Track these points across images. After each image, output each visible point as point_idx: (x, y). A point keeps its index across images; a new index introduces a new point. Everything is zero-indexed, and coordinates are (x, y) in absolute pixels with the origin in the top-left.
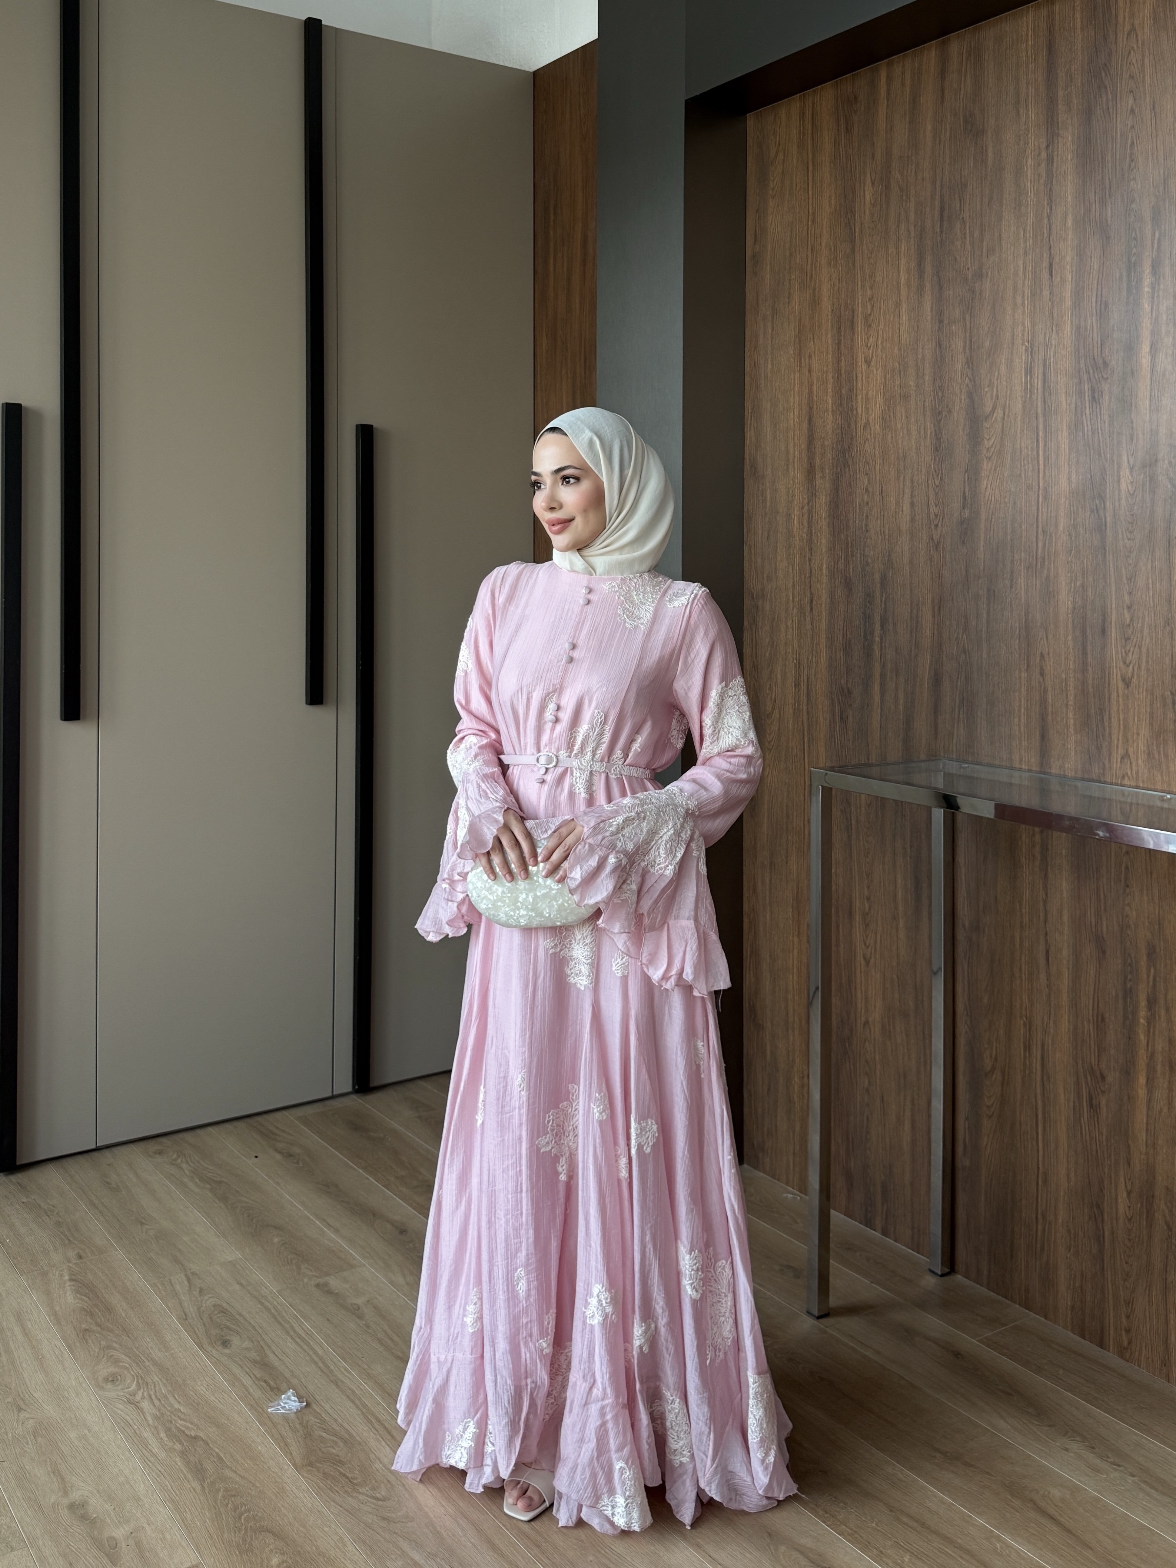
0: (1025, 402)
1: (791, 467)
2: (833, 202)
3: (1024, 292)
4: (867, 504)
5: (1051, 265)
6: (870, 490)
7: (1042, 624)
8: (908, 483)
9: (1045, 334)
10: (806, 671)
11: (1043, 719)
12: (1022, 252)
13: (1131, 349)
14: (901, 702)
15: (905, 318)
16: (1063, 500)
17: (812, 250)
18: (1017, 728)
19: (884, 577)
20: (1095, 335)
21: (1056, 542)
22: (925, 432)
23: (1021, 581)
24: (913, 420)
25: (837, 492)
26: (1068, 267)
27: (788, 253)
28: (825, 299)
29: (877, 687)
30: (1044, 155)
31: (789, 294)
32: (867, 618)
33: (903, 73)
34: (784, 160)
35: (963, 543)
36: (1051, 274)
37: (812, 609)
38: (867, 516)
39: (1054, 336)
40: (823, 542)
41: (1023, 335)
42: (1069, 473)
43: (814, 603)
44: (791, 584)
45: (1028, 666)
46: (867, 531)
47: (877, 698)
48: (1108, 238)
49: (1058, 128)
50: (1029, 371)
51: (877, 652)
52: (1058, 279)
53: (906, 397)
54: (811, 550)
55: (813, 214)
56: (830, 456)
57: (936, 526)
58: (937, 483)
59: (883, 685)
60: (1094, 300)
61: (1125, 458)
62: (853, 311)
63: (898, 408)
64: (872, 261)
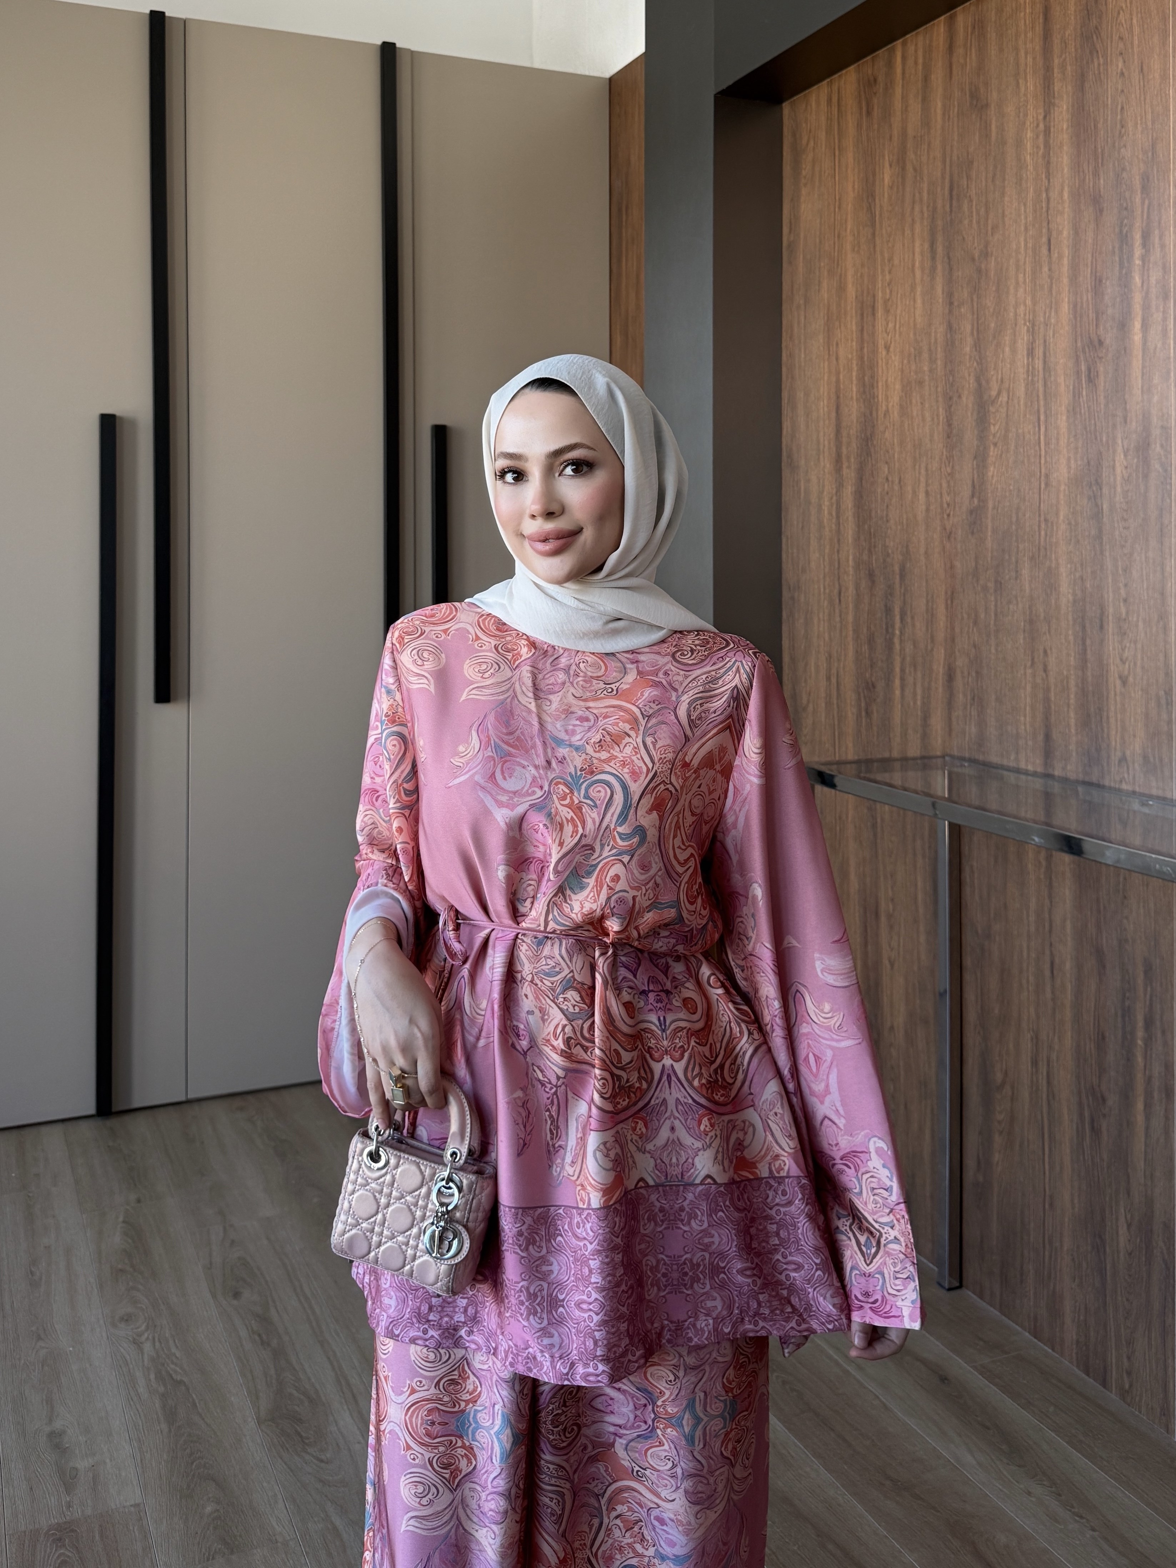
0: (1027, 384)
1: (821, 457)
2: (856, 187)
3: (1025, 270)
4: (887, 493)
5: (1049, 241)
6: (890, 479)
7: (1045, 618)
8: (923, 471)
9: (1045, 313)
10: (836, 664)
11: (1047, 718)
12: (1023, 228)
13: (1123, 326)
14: (919, 697)
15: (919, 301)
16: (1062, 487)
17: (839, 237)
18: (1023, 727)
19: (903, 569)
20: (1091, 311)
21: (1057, 531)
22: (938, 419)
23: (1025, 572)
24: (927, 406)
25: (861, 481)
26: (1065, 242)
27: (818, 240)
28: (850, 286)
29: (897, 682)
30: (1042, 126)
31: (819, 281)
32: (888, 610)
33: (916, 51)
34: (814, 148)
35: (973, 533)
36: (1049, 250)
37: (840, 601)
38: (887, 506)
39: (1053, 314)
40: (850, 531)
41: (1025, 315)
42: (1069, 459)
43: (842, 594)
44: (821, 576)
45: (1033, 663)
46: (887, 521)
47: (898, 692)
48: (1101, 211)
49: (1054, 97)
50: (1031, 353)
51: (897, 646)
52: (1056, 255)
53: (921, 383)
54: (839, 540)
55: (840, 199)
56: (854, 445)
57: (949, 515)
58: (949, 470)
59: (902, 679)
60: (1089, 276)
61: (1120, 442)
62: (874, 296)
63: (914, 394)
64: (890, 245)
